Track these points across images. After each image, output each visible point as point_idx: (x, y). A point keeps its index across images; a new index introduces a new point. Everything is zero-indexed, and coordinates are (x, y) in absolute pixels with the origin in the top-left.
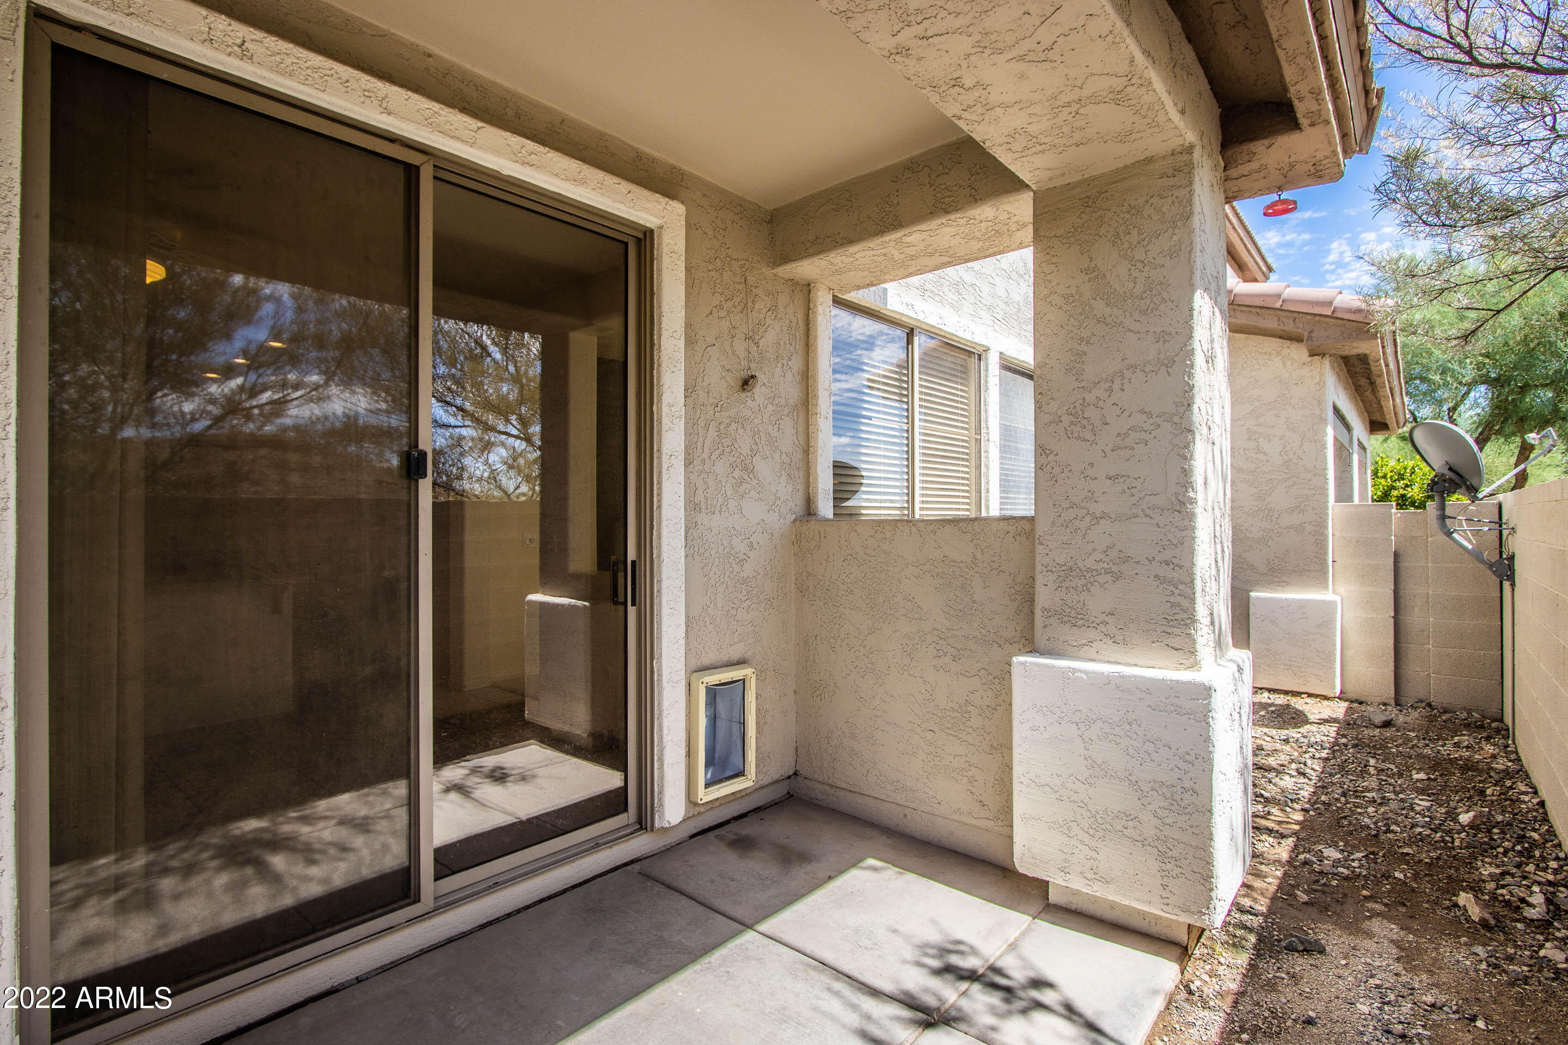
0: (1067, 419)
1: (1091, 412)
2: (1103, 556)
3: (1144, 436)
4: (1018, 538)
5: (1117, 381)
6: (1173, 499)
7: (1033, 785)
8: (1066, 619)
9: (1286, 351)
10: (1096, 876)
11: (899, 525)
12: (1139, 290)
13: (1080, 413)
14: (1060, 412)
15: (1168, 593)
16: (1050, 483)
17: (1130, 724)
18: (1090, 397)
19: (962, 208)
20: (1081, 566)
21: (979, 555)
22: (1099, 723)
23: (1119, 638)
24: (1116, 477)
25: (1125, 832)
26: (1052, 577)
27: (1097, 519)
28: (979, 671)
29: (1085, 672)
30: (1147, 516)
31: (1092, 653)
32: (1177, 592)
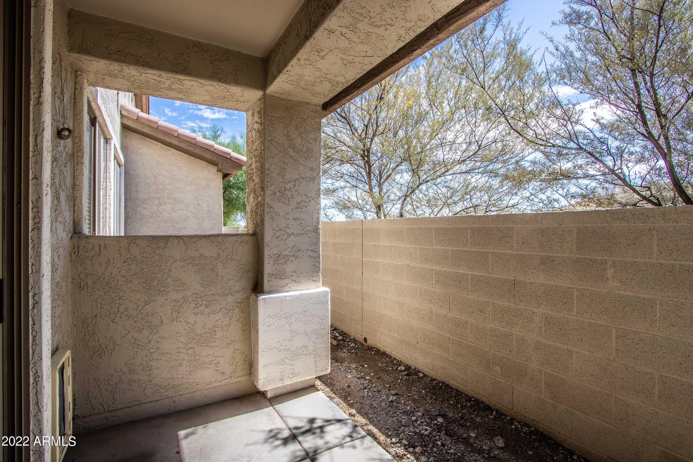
0: (278, 194)
1: (287, 192)
2: (291, 250)
3: (306, 204)
4: (241, 244)
5: (297, 182)
6: (314, 228)
7: (268, 350)
8: (277, 277)
9: (209, 168)
10: (294, 375)
11: (171, 239)
12: (304, 150)
13: (284, 192)
14: (275, 191)
15: (312, 261)
16: (271, 220)
17: (305, 312)
18: (287, 186)
19: (229, 83)
20: (283, 254)
21: (221, 253)
22: (295, 315)
23: (297, 281)
24: (297, 219)
25: (303, 353)
26: (272, 260)
27: (289, 235)
28: (221, 309)
29: (289, 296)
30: (306, 234)
31: (288, 289)
32: (315, 261)
